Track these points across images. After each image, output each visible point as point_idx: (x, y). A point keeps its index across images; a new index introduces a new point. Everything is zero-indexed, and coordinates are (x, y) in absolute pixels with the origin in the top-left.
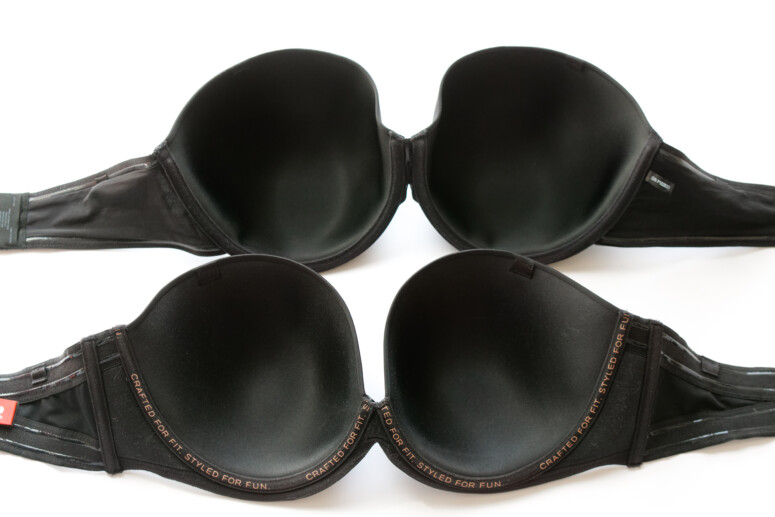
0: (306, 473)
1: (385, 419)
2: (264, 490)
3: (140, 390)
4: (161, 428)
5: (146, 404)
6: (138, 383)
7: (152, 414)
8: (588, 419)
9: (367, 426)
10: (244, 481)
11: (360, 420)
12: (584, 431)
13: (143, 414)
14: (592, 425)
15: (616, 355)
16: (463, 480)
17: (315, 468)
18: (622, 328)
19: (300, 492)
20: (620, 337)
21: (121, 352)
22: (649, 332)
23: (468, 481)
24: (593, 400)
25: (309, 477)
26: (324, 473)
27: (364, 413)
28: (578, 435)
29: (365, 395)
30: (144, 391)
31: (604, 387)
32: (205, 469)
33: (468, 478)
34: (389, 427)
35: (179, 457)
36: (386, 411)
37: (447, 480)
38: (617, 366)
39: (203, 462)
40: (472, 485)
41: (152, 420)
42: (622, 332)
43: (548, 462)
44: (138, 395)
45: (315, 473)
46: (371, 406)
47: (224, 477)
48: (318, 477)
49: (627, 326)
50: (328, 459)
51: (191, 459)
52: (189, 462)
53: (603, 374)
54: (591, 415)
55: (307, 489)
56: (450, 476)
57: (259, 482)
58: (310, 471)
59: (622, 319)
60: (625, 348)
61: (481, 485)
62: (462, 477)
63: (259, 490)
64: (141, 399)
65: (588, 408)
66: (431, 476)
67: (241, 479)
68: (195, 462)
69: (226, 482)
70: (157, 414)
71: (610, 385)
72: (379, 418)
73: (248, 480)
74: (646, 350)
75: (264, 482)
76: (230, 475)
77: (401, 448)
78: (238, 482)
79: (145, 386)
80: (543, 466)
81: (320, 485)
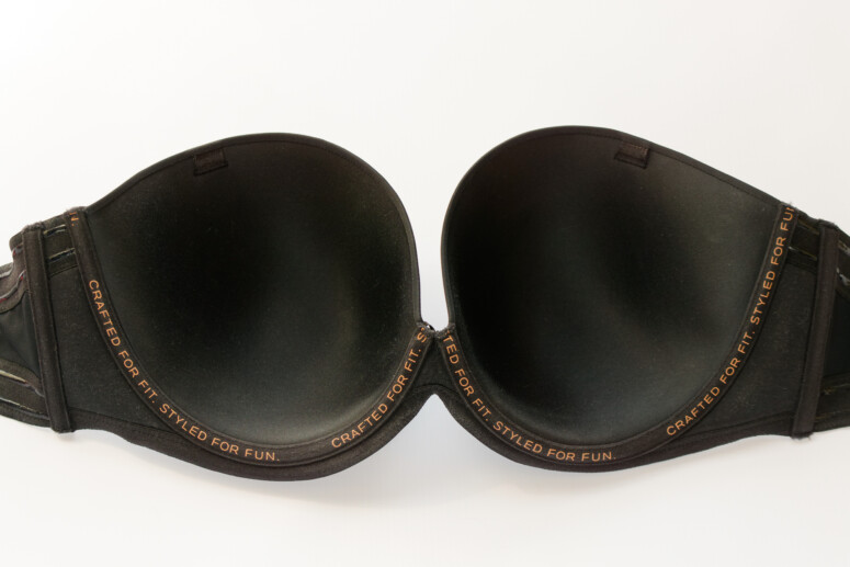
0: (331, 438)
1: (448, 356)
2: (270, 461)
3: (101, 305)
4: (128, 363)
5: (109, 326)
6: (98, 294)
7: (116, 341)
8: (734, 362)
9: (422, 367)
10: (243, 447)
11: (413, 357)
12: (729, 379)
13: (104, 341)
14: (740, 370)
15: (774, 268)
16: (558, 449)
17: (345, 431)
18: (783, 228)
19: (322, 466)
20: (780, 241)
21: (76, 247)
22: (819, 238)
23: (566, 451)
24: (741, 334)
25: (337, 443)
26: (357, 437)
27: (419, 346)
28: (721, 385)
29: (421, 320)
30: (107, 307)
31: (757, 315)
32: (188, 427)
33: (565, 446)
34: (454, 368)
35: (151, 408)
36: (450, 343)
37: (537, 449)
38: (776, 283)
39: (186, 417)
40: (570, 456)
41: (116, 350)
42: (784, 234)
43: (679, 424)
44: (97, 312)
45: (345, 438)
46: (428, 335)
47: (214, 441)
48: (348, 443)
49: (790, 225)
50: (365, 417)
51: (169, 412)
52: (166, 416)
53: (757, 296)
54: (740, 356)
55: (333, 463)
56: (539, 442)
57: (264, 450)
58: (338, 435)
59: (783, 215)
60: (787, 259)
61: (584, 457)
62: (557, 444)
63: (264, 461)
64: (102, 319)
65: (736, 347)
66: (513, 442)
67: (240, 445)
68: (175, 417)
69: (216, 447)
70: (123, 342)
71: (767, 311)
72: (440, 354)
73: (248, 446)
74: (816, 263)
75: (271, 451)
76: (223, 439)
77: (470, 398)
78: (233, 449)
79: (107, 299)
80: (671, 430)
81: (352, 455)
